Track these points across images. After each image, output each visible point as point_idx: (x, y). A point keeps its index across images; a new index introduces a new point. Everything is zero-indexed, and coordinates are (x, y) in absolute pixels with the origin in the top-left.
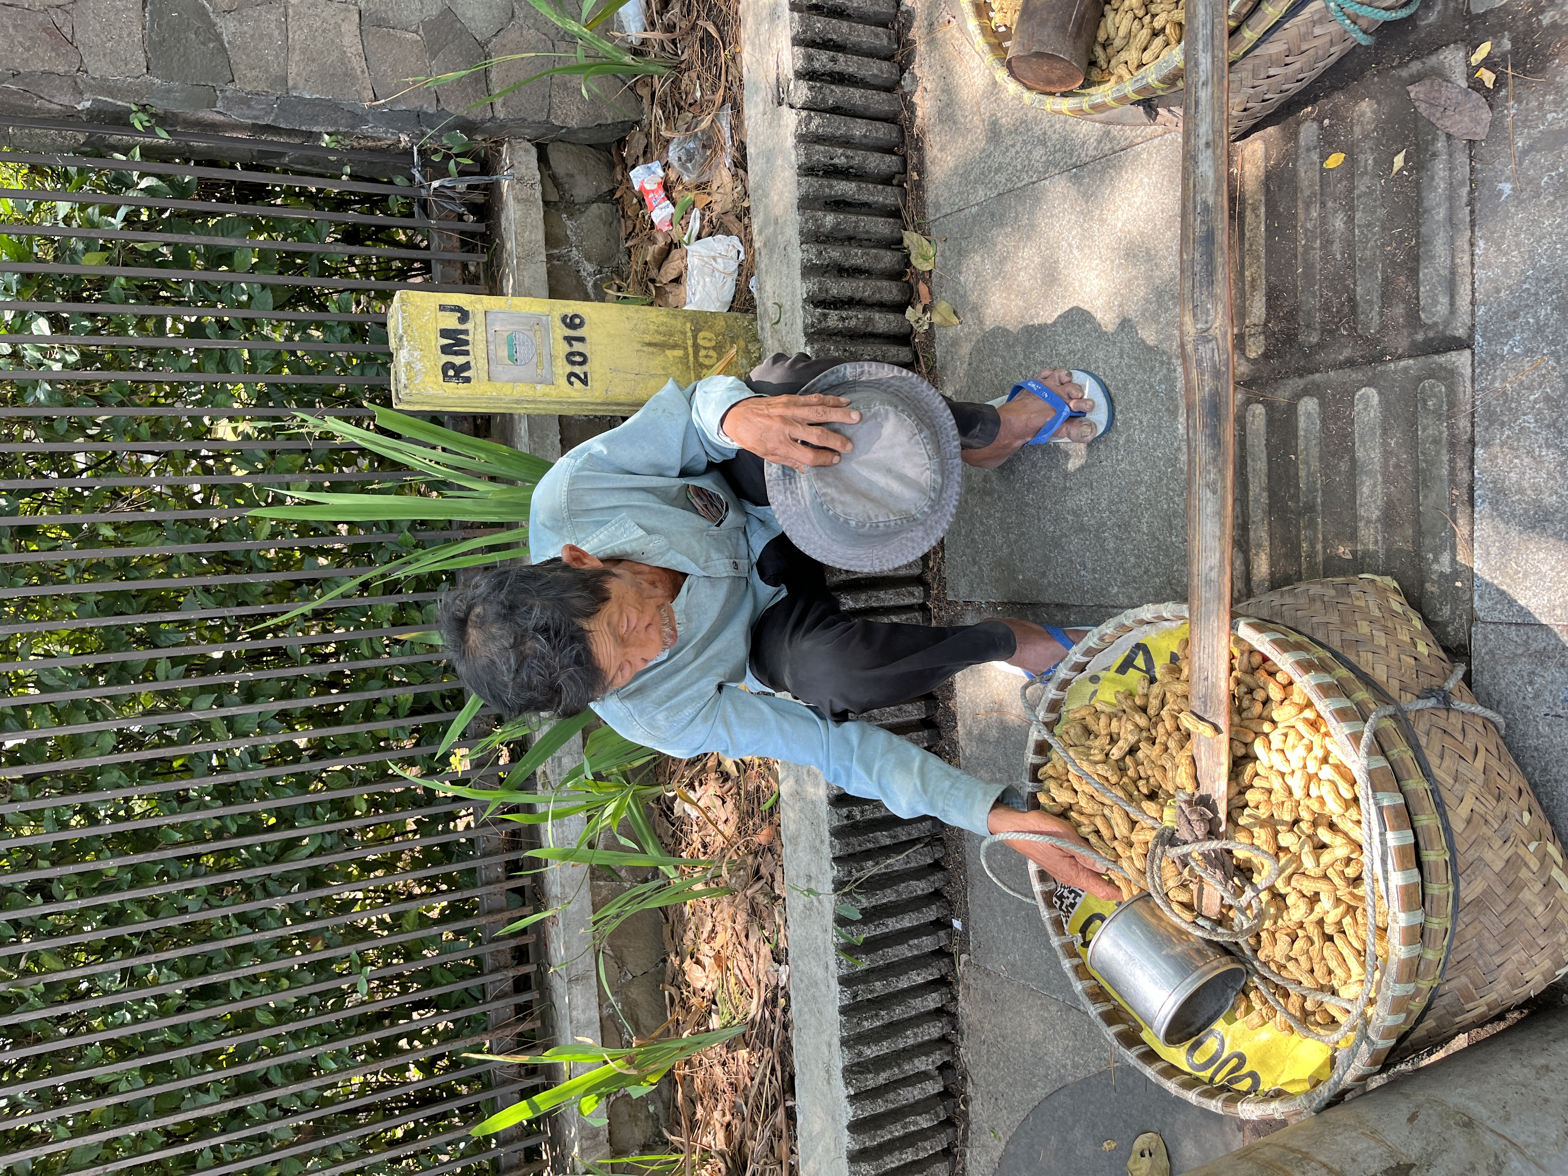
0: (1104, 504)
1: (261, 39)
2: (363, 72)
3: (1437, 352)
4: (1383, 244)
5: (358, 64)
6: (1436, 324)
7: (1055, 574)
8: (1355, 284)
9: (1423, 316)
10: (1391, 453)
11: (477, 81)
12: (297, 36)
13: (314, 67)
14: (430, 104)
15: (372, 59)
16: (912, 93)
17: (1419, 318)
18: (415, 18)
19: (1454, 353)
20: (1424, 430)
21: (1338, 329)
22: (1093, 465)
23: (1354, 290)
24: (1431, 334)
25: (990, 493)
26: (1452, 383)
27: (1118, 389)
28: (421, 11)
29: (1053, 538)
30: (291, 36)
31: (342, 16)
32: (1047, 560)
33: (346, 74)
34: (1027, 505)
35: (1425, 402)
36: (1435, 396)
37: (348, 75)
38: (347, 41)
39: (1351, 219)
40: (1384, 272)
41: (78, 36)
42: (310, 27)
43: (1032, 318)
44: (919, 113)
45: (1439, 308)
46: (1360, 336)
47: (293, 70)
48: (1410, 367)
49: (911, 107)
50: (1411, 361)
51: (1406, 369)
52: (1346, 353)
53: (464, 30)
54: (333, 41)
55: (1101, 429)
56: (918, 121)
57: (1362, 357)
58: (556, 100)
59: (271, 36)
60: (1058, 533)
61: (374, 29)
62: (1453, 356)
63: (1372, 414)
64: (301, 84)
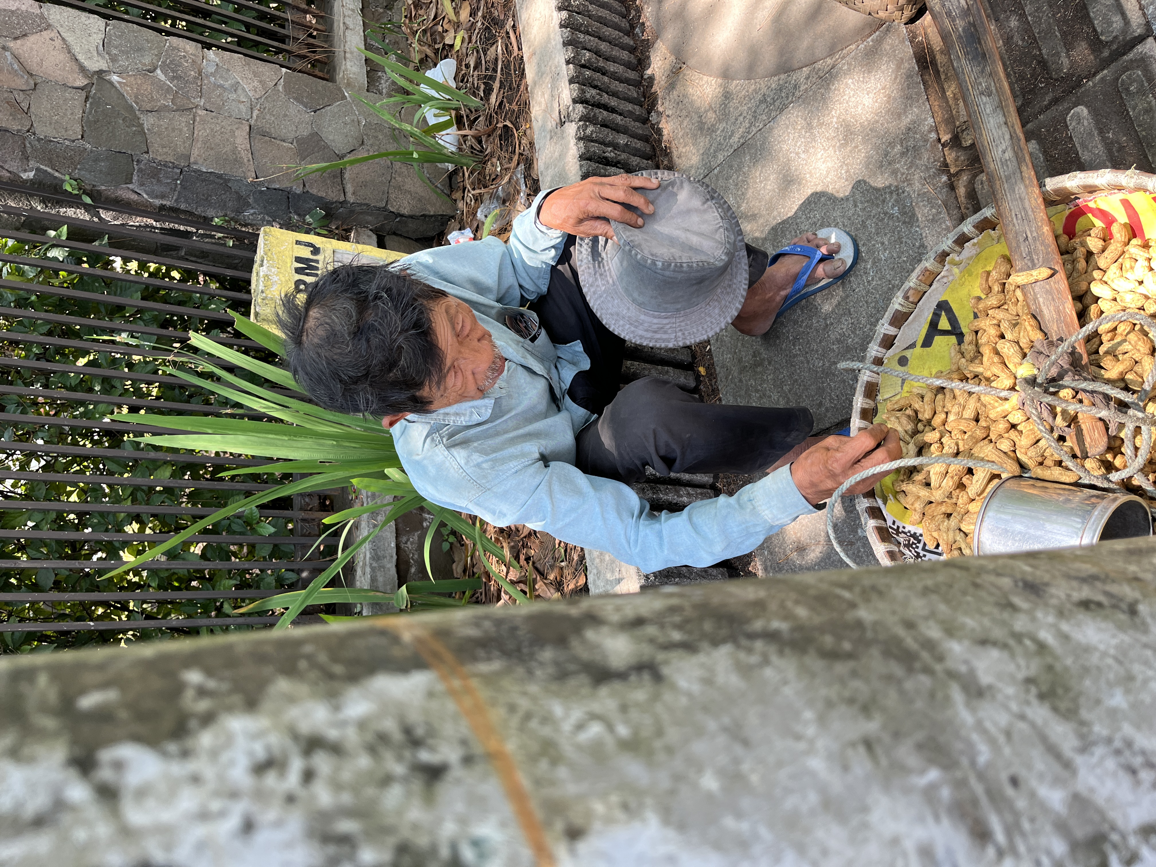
0: (863, 321)
1: (173, 130)
2: (249, 161)
3: (1124, 54)
4: (1053, 15)
5: (245, 156)
6: (1116, 37)
7: (831, 399)
8: (1040, 50)
9: (1103, 38)
10: (1112, 143)
11: (335, 177)
12: (201, 133)
13: (212, 153)
14: (298, 186)
15: (256, 154)
16: (658, 123)
17: (1101, 41)
18: (291, 136)
19: (1139, 47)
20: (1134, 109)
21: (1036, 86)
22: (847, 296)
23: (1041, 54)
24: (1115, 47)
25: (761, 364)
26: (1146, 66)
27: (857, 229)
28: (296, 132)
29: (823, 370)
30: (196, 132)
31: (237, 126)
32: (821, 391)
33: (236, 160)
34: (795, 356)
35: (1127, 89)
36: (1135, 81)
37: (237, 161)
38: (239, 141)
39: (1022, 16)
40: (1059, 31)
41: (32, 109)
42: (212, 130)
43: (774, 218)
44: (665, 132)
45: (1115, 25)
46: (1057, 80)
47: (195, 152)
48: (1106, 76)
49: (659, 132)
50: (1105, 72)
51: (1103, 79)
52: (1048, 98)
53: (326, 146)
54: (228, 140)
55: (849, 262)
56: (665, 138)
57: (1062, 92)
58: (392, 196)
59: (181, 130)
60: (827, 364)
61: (258, 137)
62: (1139, 48)
63: (1086, 123)
64: (200, 161)
